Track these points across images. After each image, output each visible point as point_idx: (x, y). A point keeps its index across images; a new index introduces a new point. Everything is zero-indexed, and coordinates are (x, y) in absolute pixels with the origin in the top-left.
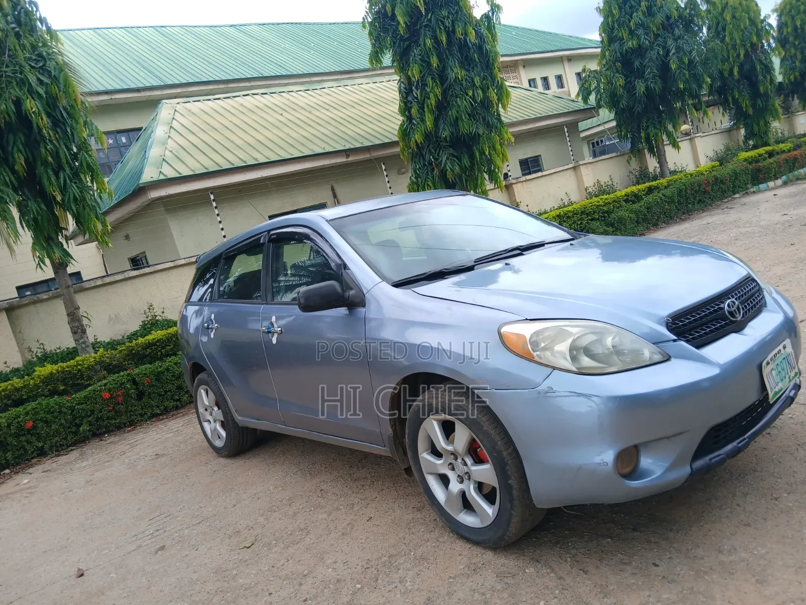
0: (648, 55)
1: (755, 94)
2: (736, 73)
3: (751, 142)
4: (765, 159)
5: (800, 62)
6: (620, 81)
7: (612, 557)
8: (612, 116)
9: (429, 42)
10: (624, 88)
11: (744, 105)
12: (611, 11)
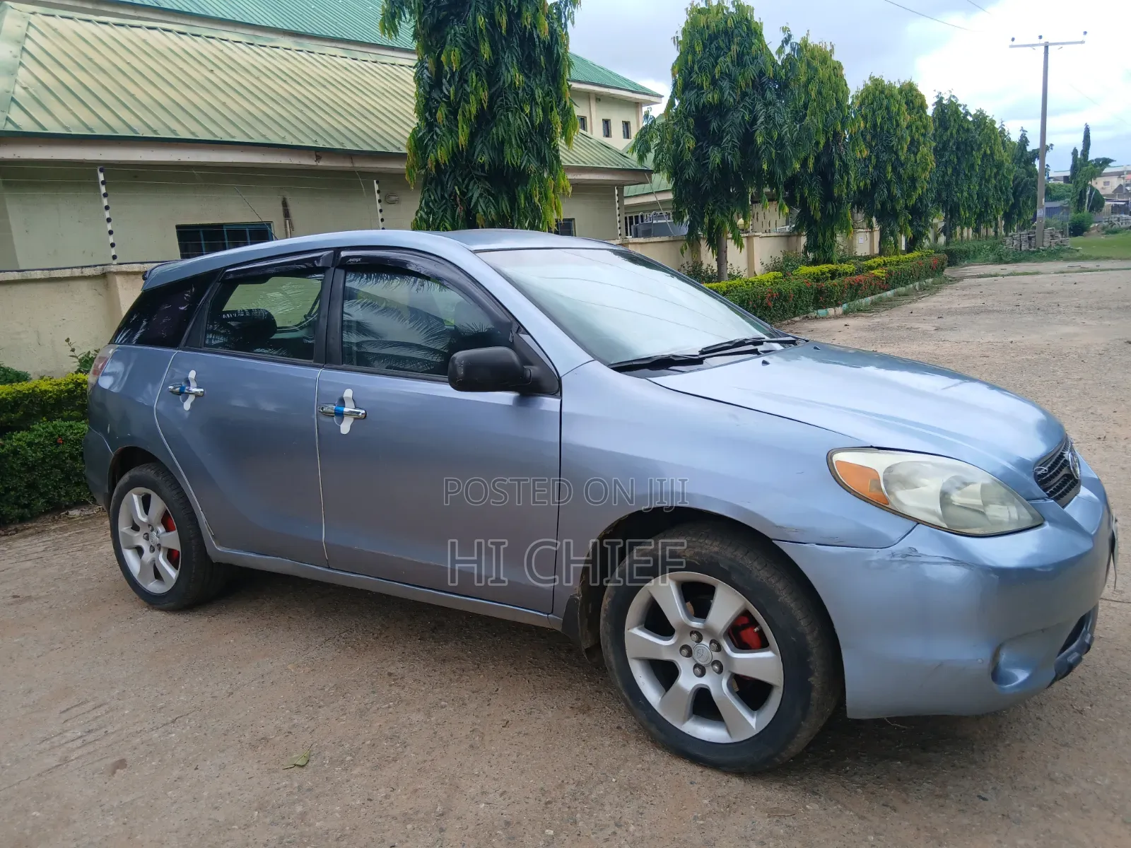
0: (729, 116)
1: (828, 197)
2: (811, 165)
3: (811, 256)
4: (827, 279)
5: (874, 168)
6: (691, 143)
7: (917, 788)
8: (670, 186)
9: (481, 21)
10: (693, 153)
11: (812, 208)
12: (692, 47)
